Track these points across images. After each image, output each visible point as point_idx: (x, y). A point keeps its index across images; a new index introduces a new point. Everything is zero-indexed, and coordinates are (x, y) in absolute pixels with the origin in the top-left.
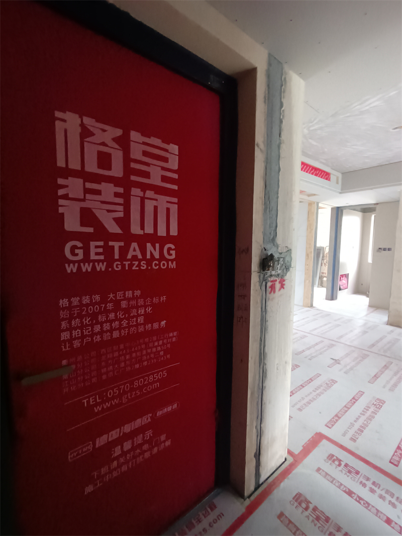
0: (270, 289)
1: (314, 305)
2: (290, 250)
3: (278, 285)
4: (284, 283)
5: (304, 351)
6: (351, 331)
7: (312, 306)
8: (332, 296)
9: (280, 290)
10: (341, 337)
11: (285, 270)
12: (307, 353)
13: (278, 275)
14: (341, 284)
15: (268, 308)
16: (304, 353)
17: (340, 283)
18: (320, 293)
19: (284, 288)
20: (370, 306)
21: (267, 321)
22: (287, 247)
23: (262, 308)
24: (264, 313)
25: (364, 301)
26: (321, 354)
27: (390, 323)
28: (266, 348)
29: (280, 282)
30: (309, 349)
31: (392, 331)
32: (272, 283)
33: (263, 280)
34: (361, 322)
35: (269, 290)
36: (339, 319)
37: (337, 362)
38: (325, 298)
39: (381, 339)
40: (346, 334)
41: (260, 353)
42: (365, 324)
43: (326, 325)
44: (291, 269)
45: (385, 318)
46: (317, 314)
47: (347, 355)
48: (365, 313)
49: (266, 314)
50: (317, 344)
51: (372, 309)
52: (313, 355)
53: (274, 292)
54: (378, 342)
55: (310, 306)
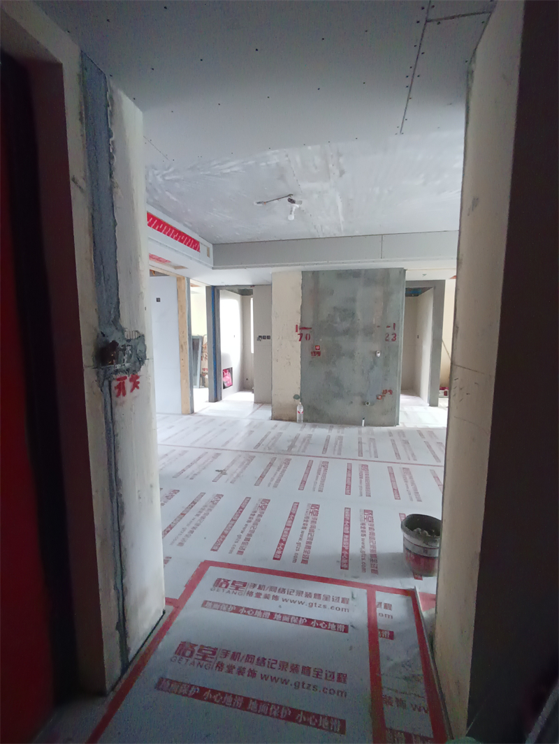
0: (117, 391)
1: (195, 411)
2: (143, 336)
3: (128, 385)
4: (137, 380)
5: (184, 470)
6: (237, 434)
7: (192, 412)
8: (216, 397)
9: (132, 390)
10: (228, 442)
11: (138, 363)
12: (189, 471)
13: (128, 370)
14: (225, 381)
15: (117, 417)
16: (184, 473)
17: (223, 380)
18: (201, 395)
19: (138, 388)
20: (256, 402)
21: (117, 435)
22: (137, 331)
23: (106, 419)
24: (111, 425)
25: (249, 397)
26: (204, 468)
27: (274, 418)
28: (119, 472)
29: (131, 380)
30: (189, 466)
31: (276, 426)
32: (119, 382)
33: (104, 380)
34: (247, 422)
35: (115, 391)
36: (224, 423)
37: (222, 472)
38: (208, 399)
39: (266, 436)
40: (232, 438)
41: (111, 481)
42: (250, 424)
43: (210, 432)
44: (146, 361)
45: (269, 414)
46: (200, 421)
47: (233, 462)
48: (250, 412)
49: (113, 426)
50: (199, 458)
51: (258, 406)
52: (195, 473)
53: (124, 394)
54: (263, 440)
55: (190, 412)
